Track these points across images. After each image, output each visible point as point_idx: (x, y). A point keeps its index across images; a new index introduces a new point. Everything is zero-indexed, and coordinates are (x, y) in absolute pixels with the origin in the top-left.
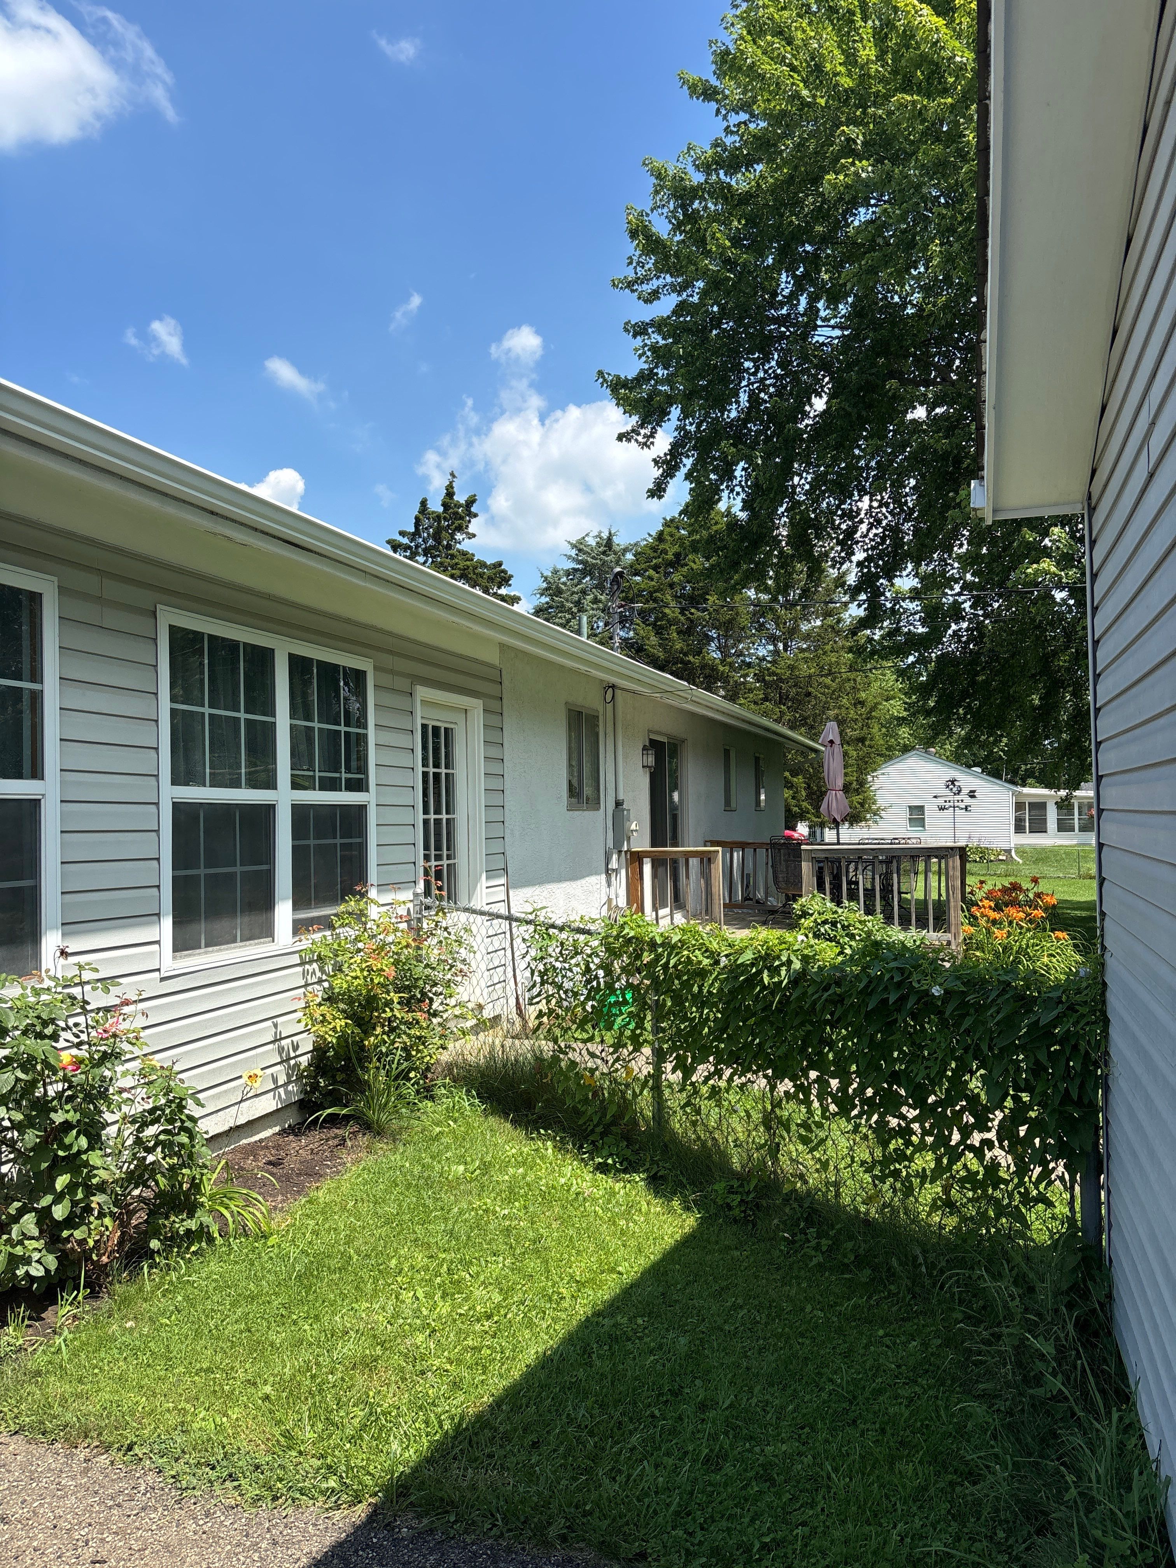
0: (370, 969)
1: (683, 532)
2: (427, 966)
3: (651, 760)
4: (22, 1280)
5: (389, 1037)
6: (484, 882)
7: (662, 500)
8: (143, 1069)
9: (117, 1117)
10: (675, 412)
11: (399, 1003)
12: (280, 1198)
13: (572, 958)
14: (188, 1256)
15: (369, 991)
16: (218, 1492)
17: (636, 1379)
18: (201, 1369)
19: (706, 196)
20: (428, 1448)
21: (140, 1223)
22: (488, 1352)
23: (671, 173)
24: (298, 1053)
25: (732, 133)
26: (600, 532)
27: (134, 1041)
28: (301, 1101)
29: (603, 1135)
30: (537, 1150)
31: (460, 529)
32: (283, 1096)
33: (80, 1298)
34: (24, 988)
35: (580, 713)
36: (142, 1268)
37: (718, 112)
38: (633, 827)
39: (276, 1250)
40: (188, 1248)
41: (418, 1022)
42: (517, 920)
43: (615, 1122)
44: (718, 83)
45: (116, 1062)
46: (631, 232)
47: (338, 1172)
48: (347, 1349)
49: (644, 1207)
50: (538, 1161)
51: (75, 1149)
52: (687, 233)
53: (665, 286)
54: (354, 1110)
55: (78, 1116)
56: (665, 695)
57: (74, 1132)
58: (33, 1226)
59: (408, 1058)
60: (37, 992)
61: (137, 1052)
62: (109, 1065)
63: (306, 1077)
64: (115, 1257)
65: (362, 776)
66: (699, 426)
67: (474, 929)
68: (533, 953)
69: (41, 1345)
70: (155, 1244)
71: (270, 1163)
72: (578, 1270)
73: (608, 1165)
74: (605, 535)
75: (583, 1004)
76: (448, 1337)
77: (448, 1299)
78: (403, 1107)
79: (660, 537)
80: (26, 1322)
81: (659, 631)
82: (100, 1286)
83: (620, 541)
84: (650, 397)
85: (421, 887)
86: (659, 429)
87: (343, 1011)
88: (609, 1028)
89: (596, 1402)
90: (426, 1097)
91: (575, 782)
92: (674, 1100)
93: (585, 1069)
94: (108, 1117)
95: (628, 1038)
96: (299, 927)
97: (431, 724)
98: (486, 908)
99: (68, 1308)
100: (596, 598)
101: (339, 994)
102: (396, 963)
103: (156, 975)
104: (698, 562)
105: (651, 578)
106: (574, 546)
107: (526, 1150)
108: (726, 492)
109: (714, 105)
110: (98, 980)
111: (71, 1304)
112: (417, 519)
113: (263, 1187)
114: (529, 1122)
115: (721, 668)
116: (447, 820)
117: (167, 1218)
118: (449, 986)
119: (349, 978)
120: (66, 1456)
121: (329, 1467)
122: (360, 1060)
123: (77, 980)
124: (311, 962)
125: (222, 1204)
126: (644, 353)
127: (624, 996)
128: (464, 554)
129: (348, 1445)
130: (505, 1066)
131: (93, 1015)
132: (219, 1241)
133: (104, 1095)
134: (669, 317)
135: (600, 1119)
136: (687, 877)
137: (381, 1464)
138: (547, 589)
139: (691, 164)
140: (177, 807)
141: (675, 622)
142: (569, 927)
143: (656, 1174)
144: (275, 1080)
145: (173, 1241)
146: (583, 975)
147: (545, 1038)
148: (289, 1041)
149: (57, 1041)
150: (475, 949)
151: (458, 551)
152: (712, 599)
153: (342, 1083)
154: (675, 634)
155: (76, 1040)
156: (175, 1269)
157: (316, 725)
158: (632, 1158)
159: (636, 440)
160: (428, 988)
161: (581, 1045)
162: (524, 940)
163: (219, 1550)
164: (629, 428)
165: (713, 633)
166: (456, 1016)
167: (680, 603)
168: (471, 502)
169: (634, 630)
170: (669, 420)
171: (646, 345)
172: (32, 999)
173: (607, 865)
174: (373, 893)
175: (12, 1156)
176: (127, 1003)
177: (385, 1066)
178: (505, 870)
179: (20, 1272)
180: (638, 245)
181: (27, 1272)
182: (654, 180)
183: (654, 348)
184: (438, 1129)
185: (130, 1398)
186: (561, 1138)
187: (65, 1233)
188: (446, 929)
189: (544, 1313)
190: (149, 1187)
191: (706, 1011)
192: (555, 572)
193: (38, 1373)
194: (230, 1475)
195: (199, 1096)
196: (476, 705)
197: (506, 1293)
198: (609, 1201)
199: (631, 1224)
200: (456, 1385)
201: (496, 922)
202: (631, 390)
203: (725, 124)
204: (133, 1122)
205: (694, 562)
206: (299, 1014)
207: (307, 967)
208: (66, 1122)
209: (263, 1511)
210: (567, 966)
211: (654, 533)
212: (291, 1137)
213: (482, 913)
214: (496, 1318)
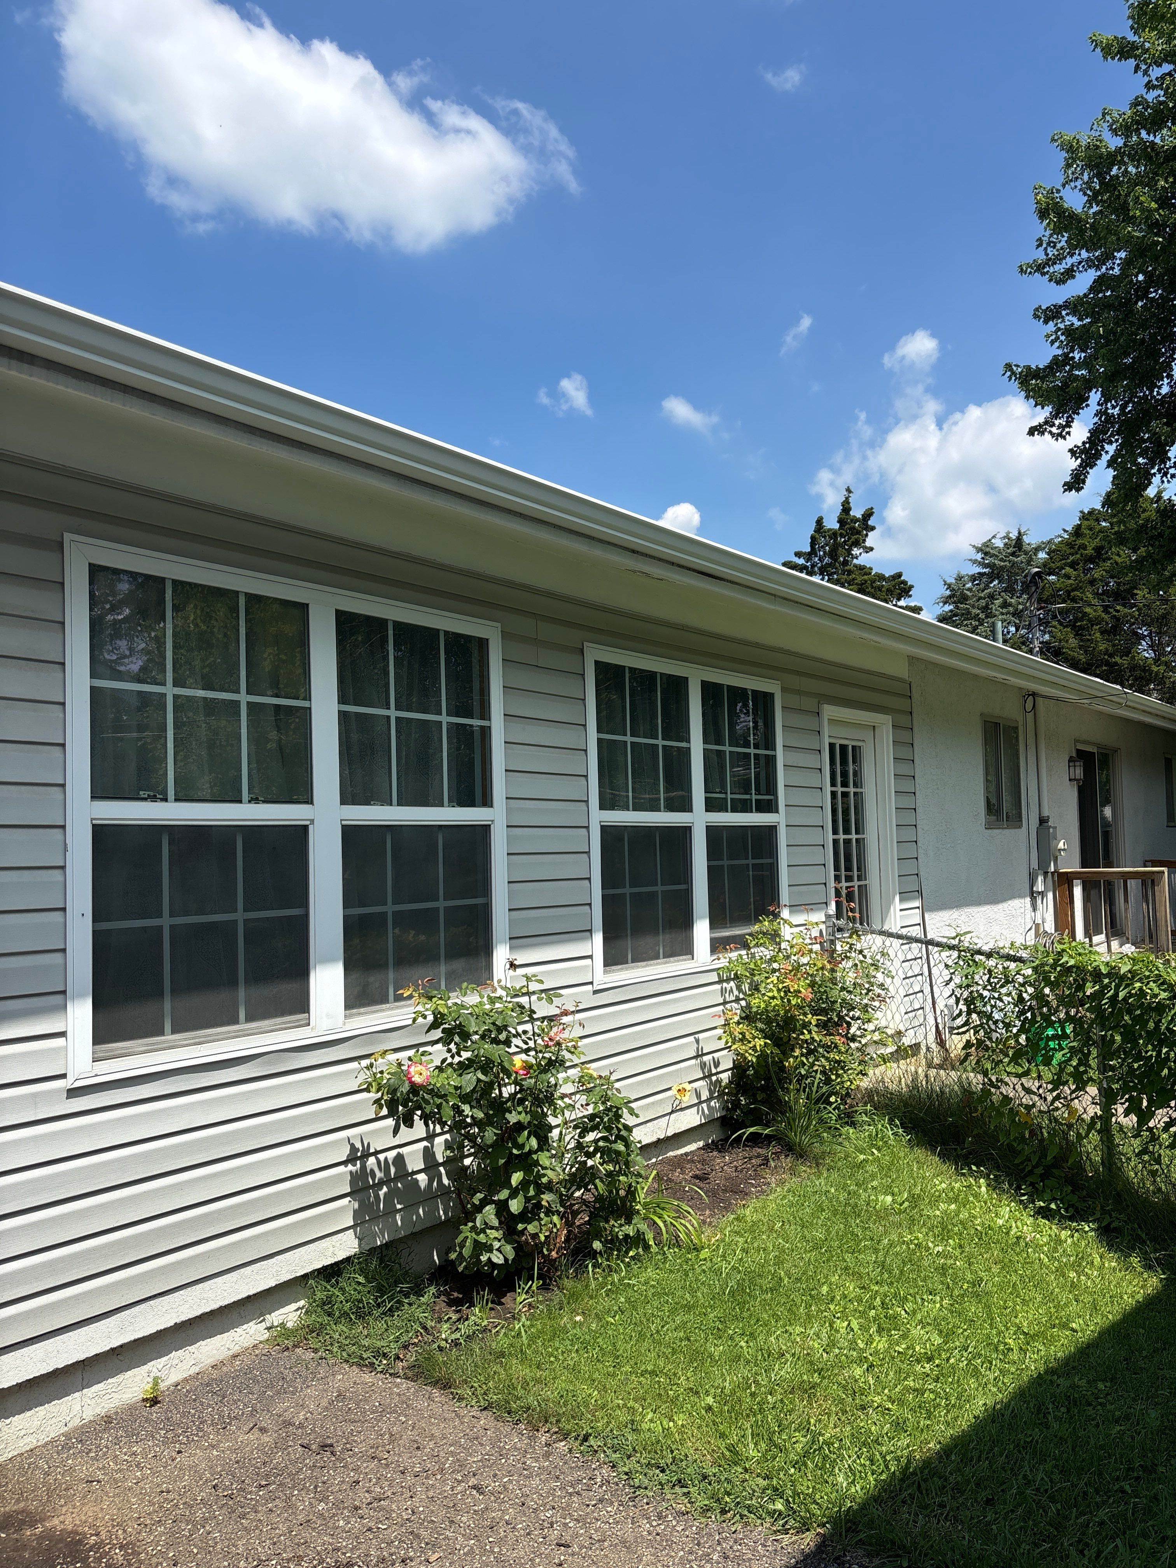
0: (787, 991)
1: (1104, 524)
2: (843, 989)
3: (1079, 772)
4: (485, 1265)
5: (807, 1059)
6: (897, 904)
7: (1082, 492)
8: (582, 1077)
9: (558, 1121)
10: (1095, 397)
11: (816, 1026)
12: (708, 1212)
13: (1002, 986)
14: (627, 1260)
15: (787, 1012)
16: (669, 1496)
17: (1101, 1447)
18: (647, 1370)
19: (1126, 159)
20: (876, 1486)
21: (582, 1224)
22: (932, 1396)
23: (1083, 143)
24: (719, 1069)
25: (1154, 87)
26: (1008, 533)
27: (573, 1050)
28: (722, 1119)
29: (1043, 1177)
30: (969, 1187)
31: (857, 544)
32: (706, 1111)
33: (534, 1287)
34: (482, 997)
35: (997, 725)
36: (587, 1267)
37: (1137, 68)
38: (1061, 845)
39: (709, 1264)
40: (627, 1252)
41: (836, 1047)
42: (938, 944)
43: (1058, 1162)
44: (1136, 38)
45: (561, 1069)
46: (1040, 212)
47: (763, 1192)
48: (784, 1371)
49: (1097, 1261)
50: (971, 1199)
51: (527, 1149)
52: (1105, 202)
53: (1080, 263)
54: (776, 1130)
55: (528, 1118)
56: (1095, 701)
57: (526, 1132)
58: (493, 1217)
59: (828, 1081)
60: (492, 1001)
61: (576, 1061)
62: (554, 1071)
63: (727, 1094)
64: (563, 1254)
65: (771, 797)
66: (1123, 408)
67: (891, 952)
68: (957, 980)
69: (502, 1327)
70: (597, 1245)
71: (696, 1177)
72: (1024, 1320)
73: (1051, 1209)
74: (1014, 535)
75: (1017, 1036)
76: (887, 1375)
77: (884, 1334)
78: (825, 1131)
79: (1077, 531)
80: (490, 1305)
81: (1078, 632)
82: (551, 1280)
83: (1031, 540)
84: (1065, 385)
85: (832, 909)
86: (1076, 416)
87: (762, 1031)
88: (1047, 1062)
89: (1056, 1466)
90: (847, 1123)
91: (994, 801)
92: (1130, 1146)
93: (1021, 1105)
94: (552, 1120)
95: (1069, 1074)
96: (717, 946)
97: (838, 742)
98: (904, 931)
99: (524, 1296)
100: (1005, 602)
101: (757, 1013)
102: (812, 985)
103: (589, 987)
104: (1124, 555)
105: (1068, 577)
106: (979, 550)
107: (957, 1185)
108: (1158, 476)
109: (1132, 62)
110: (542, 991)
111: (527, 1292)
112: (813, 539)
113: (692, 1199)
114: (958, 1156)
115: (1155, 669)
116: (857, 840)
117: (607, 1222)
118: (867, 1011)
119: (766, 998)
120: (529, 1438)
121: (775, 1489)
122: (779, 1081)
123: (524, 990)
124: (728, 980)
125: (655, 1213)
126: (1057, 338)
127: (1063, 1030)
128: (861, 568)
129: (792, 1470)
130: (929, 1097)
131: (539, 1023)
132: (654, 1249)
133: (550, 1099)
134: (1085, 295)
135: (1040, 1159)
136: (1126, 900)
137: (827, 1494)
138: (950, 597)
139: (1107, 129)
140: (604, 829)
141: (1098, 621)
142: (998, 953)
143: (1109, 1224)
144: (698, 1095)
145: (615, 1244)
146: (1016, 1005)
147: (974, 1070)
148: (710, 1057)
149: (509, 1047)
150: (894, 973)
151: (856, 566)
152: (1141, 593)
153: (763, 1102)
154: (1098, 635)
155: (525, 1047)
156: (616, 1271)
157: (727, 749)
158: (1080, 1205)
159: (1050, 432)
160: (845, 1012)
161: (1015, 1080)
162: (947, 966)
163: (673, 1554)
164: (1042, 420)
165: (1144, 631)
166: (875, 1042)
167: (1103, 601)
168: (868, 514)
169: (1050, 632)
170: (1087, 406)
171: (1059, 329)
172: (488, 1007)
173: (1032, 887)
174: (785, 914)
175: (472, 1150)
176: (566, 1013)
177: (805, 1088)
178: (920, 892)
179: (484, 1258)
180: (1049, 224)
181: (489, 1259)
182: (1064, 154)
183: (1069, 332)
184: (862, 1157)
185: (584, 1389)
186: (995, 1176)
187: (520, 1227)
188: (861, 952)
189: (991, 1363)
190: (589, 1190)
191: (1165, 1050)
192: (959, 578)
193: (502, 1355)
194: (680, 1481)
195: (633, 1105)
196: (885, 722)
197: (948, 1335)
198: (1055, 1250)
199: (1082, 1278)
200: (899, 1426)
201: (914, 945)
202: (1043, 379)
203: (1146, 79)
204: (576, 1127)
205: (1119, 555)
206: (719, 1031)
207: (725, 985)
208: (519, 1123)
209: (714, 1522)
210: (996, 995)
211: (1069, 528)
212: (715, 1153)
213: (899, 937)
214: (937, 1362)
